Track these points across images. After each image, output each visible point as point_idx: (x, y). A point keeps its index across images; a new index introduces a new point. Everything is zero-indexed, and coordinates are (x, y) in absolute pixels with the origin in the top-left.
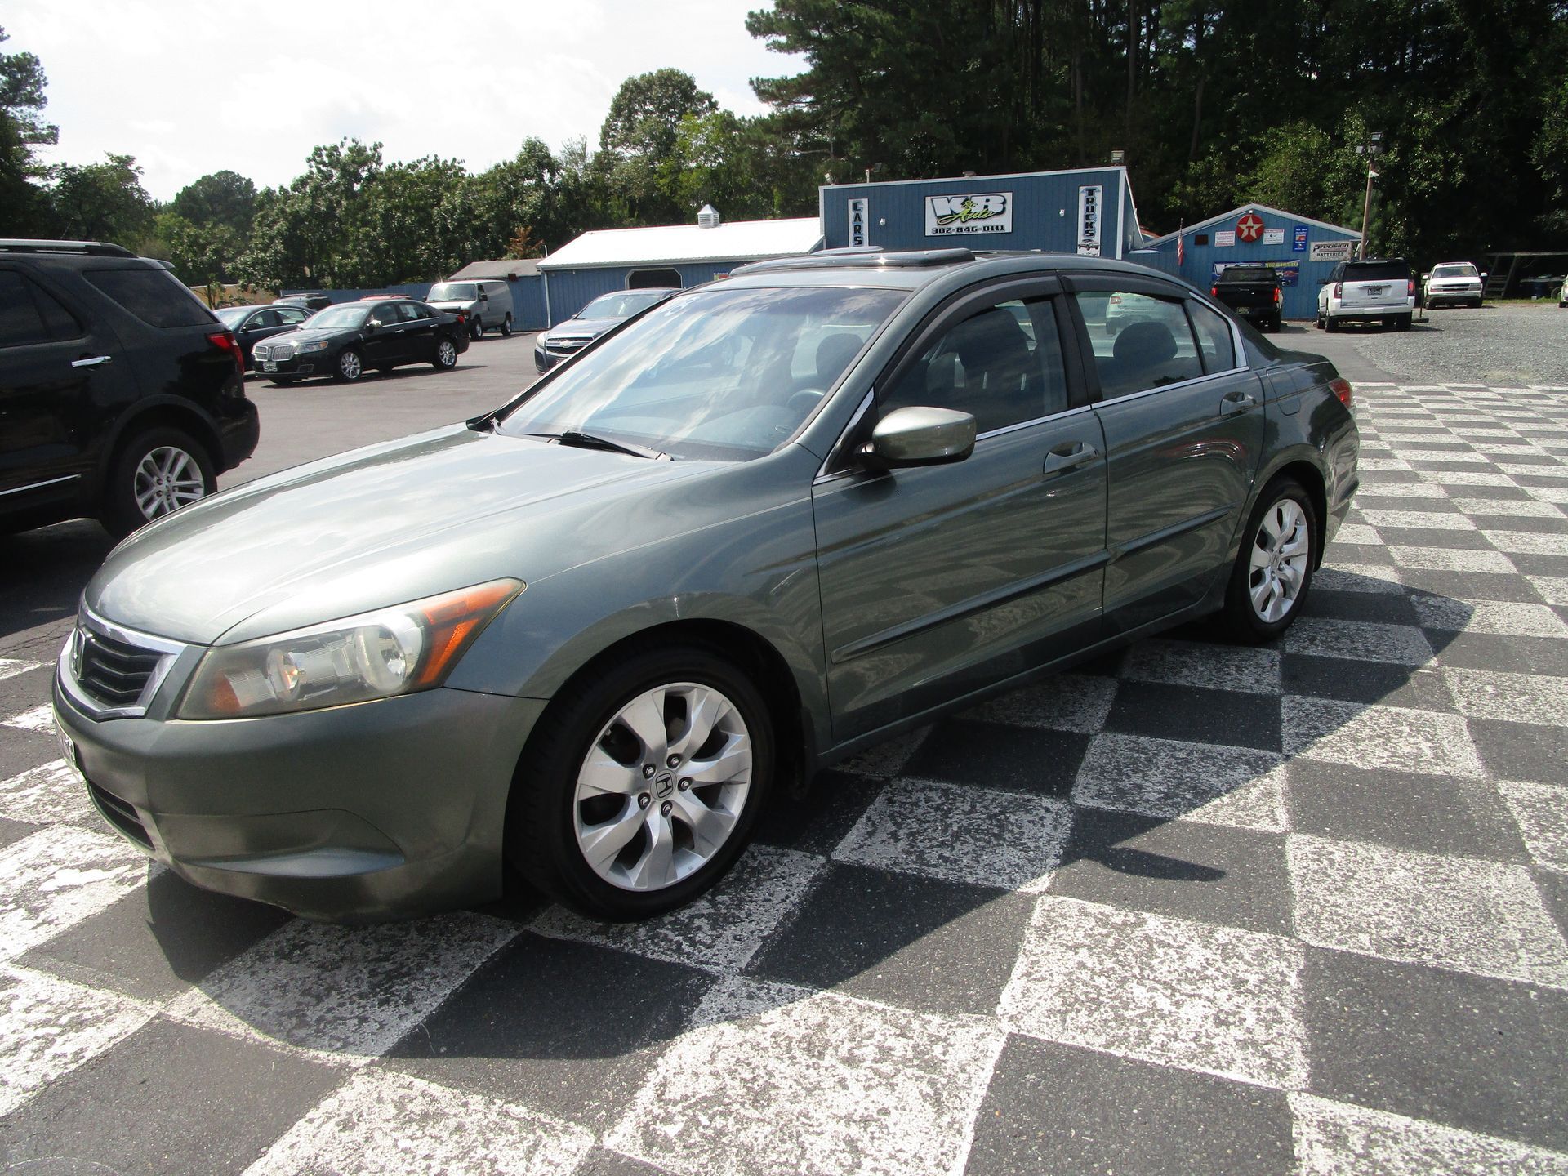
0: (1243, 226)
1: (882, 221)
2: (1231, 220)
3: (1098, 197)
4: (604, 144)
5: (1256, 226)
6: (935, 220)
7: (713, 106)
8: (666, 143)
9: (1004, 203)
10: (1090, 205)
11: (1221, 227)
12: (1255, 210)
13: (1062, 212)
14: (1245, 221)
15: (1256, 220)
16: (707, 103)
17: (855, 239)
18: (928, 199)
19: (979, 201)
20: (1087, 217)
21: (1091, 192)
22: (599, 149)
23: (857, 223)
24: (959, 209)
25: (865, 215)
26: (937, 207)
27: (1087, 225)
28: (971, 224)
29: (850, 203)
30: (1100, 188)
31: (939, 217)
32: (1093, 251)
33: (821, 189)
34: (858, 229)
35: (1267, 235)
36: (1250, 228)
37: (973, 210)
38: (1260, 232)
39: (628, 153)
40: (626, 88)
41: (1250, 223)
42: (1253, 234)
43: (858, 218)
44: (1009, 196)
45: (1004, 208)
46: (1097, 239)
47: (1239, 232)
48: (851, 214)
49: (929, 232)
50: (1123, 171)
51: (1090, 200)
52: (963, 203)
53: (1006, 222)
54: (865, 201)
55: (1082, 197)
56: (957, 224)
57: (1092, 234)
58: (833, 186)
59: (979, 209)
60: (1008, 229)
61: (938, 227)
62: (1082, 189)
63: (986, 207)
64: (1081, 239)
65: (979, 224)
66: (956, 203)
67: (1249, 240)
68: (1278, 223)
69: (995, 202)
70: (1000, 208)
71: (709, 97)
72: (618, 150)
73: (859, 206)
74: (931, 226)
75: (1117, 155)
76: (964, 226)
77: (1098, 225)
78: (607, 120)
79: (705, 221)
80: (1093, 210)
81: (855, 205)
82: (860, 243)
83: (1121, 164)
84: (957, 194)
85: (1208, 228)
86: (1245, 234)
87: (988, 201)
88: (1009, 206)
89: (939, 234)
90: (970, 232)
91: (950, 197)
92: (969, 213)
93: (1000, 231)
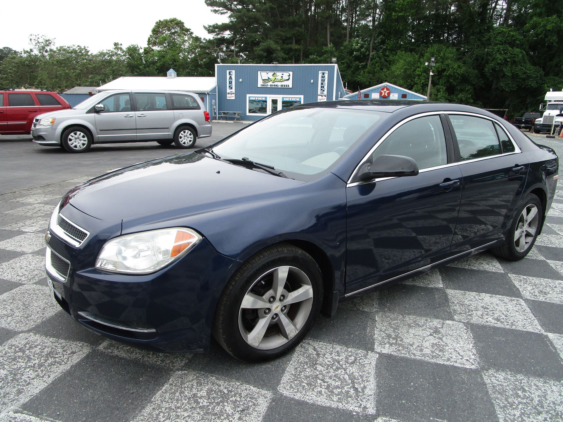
0: (382, 91)
1: (241, 80)
2: (378, 88)
3: (326, 75)
5: (388, 92)
6: (262, 81)
7: (192, 33)
9: (289, 76)
10: (323, 79)
11: (374, 91)
12: (387, 85)
13: (312, 81)
14: (383, 89)
15: (388, 89)
17: (230, 87)
18: (259, 72)
19: (279, 74)
20: (322, 84)
21: (323, 74)
22: (147, 46)
23: (230, 80)
24: (271, 77)
25: (233, 77)
26: (262, 76)
27: (322, 87)
28: (276, 83)
29: (228, 71)
30: (327, 72)
31: (263, 80)
32: (324, 97)
33: (216, 65)
34: (230, 83)
35: (391, 95)
36: (385, 92)
37: (277, 78)
38: (389, 94)
40: (157, 23)
41: (385, 90)
42: (386, 95)
43: (231, 78)
44: (291, 73)
45: (289, 78)
46: (325, 93)
47: (381, 93)
48: (228, 76)
49: (259, 86)
50: (336, 66)
51: (323, 77)
52: (273, 75)
53: (290, 83)
54: (234, 71)
55: (320, 75)
56: (270, 83)
57: (323, 91)
58: (221, 64)
59: (279, 78)
60: (291, 86)
61: (263, 84)
62: (320, 72)
63: (282, 77)
64: (319, 92)
66: (270, 75)
67: (385, 97)
68: (396, 91)
69: (286, 75)
70: (288, 78)
71: (189, 30)
72: (154, 47)
73: (231, 73)
74: (260, 83)
75: (334, 59)
76: (273, 84)
77: (326, 87)
78: (150, 36)
79: (171, 75)
80: (324, 81)
81: (230, 73)
82: (231, 88)
83: (335, 63)
84: (271, 71)
85: (369, 91)
86: (383, 94)
87: (283, 74)
88: (291, 77)
89: (263, 87)
90: (276, 87)
91: (268, 72)
92: (275, 79)
93: (287, 87)
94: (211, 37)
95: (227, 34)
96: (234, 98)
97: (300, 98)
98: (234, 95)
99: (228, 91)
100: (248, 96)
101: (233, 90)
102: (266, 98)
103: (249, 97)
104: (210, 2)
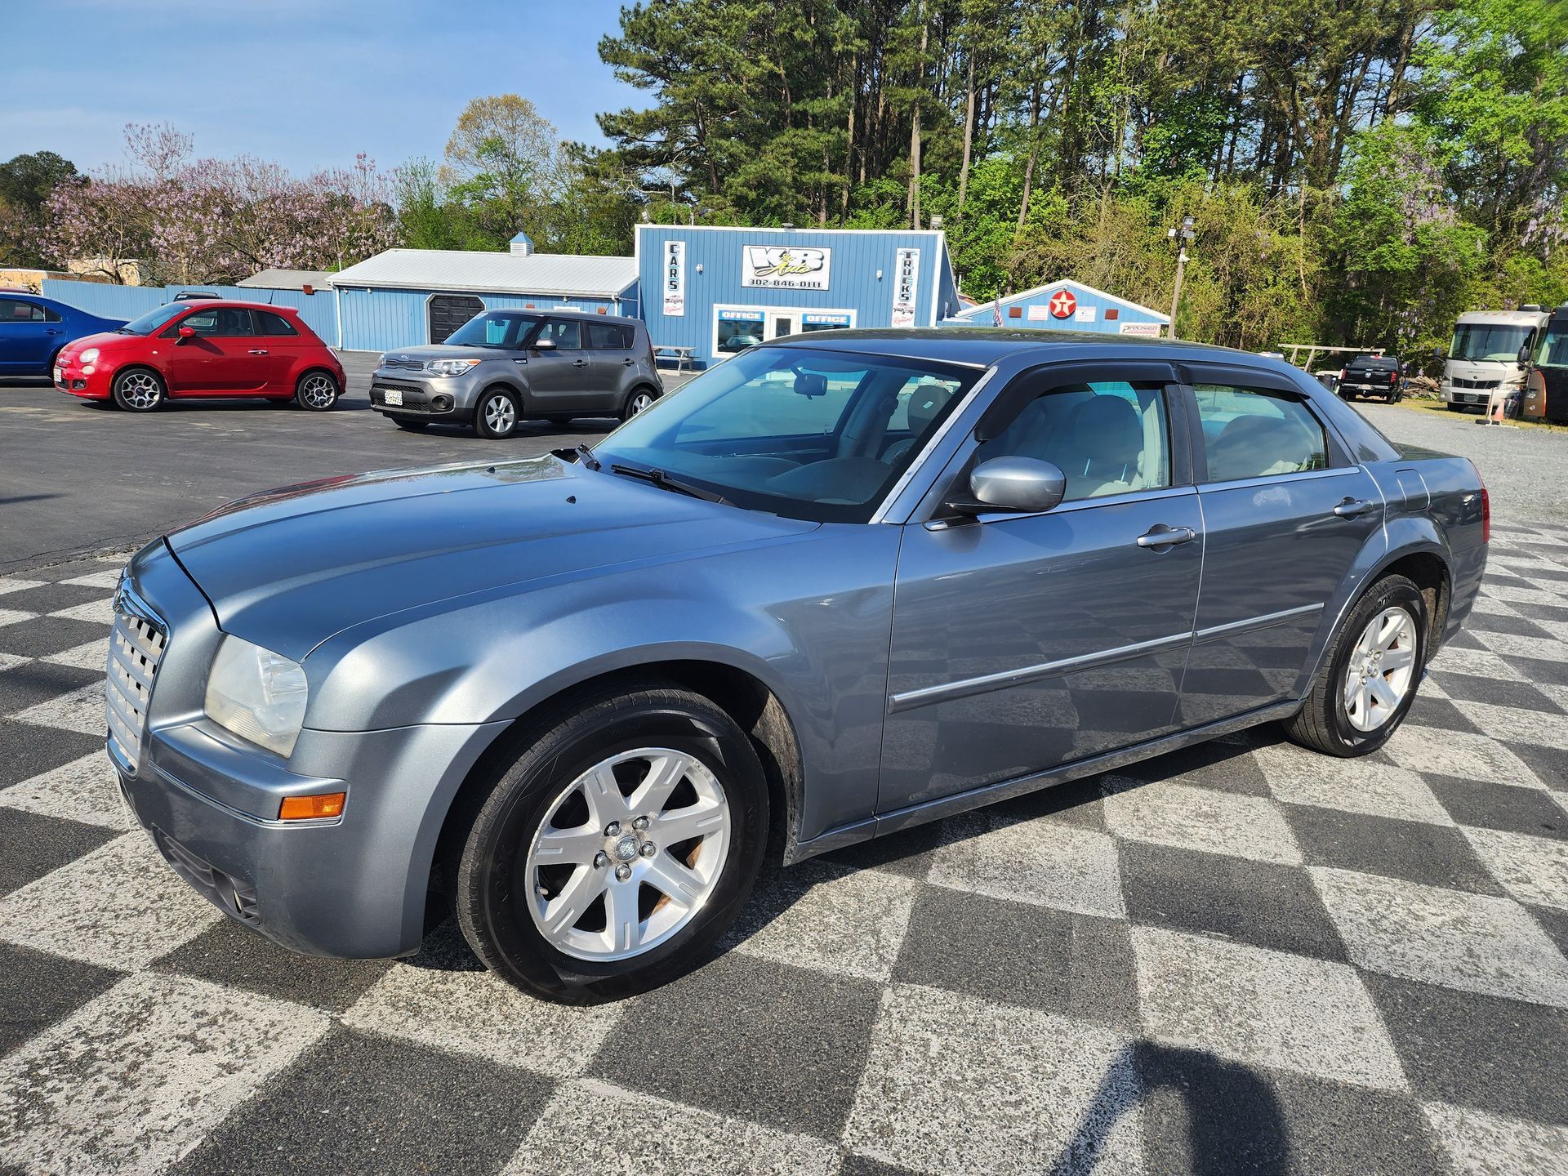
0: (1056, 302)
1: (699, 268)
2: (1045, 294)
3: (915, 260)
4: (449, 157)
5: (1070, 302)
6: (752, 270)
10: (907, 268)
11: (1035, 300)
12: (1068, 286)
13: (879, 273)
14: (1058, 296)
15: (1070, 297)
17: (671, 283)
18: (746, 248)
19: (796, 255)
20: (904, 281)
21: (908, 256)
22: (445, 163)
23: (674, 266)
24: (776, 261)
25: (681, 259)
26: (754, 257)
27: (903, 289)
28: (788, 278)
29: (667, 244)
30: (918, 251)
31: (756, 268)
32: (908, 315)
33: (637, 227)
34: (674, 273)
35: (1078, 312)
37: (791, 264)
38: (1072, 308)
40: (473, 106)
41: (1064, 298)
42: (1066, 310)
43: (674, 261)
44: (827, 252)
45: (822, 265)
46: (912, 303)
47: (1053, 306)
48: (668, 257)
49: (746, 282)
50: (941, 235)
51: (907, 264)
52: (781, 256)
53: (823, 279)
54: (681, 247)
55: (900, 259)
56: (774, 277)
57: (907, 299)
58: (650, 226)
59: (797, 263)
60: (825, 286)
61: (756, 278)
62: (900, 250)
63: (804, 261)
64: (897, 301)
66: (774, 254)
67: (1061, 317)
68: (1090, 301)
69: (813, 257)
70: (818, 265)
73: (676, 249)
74: (748, 276)
75: (937, 219)
76: (781, 279)
77: (913, 290)
78: (454, 133)
79: (518, 249)
80: (909, 274)
81: (672, 248)
82: (676, 287)
83: (940, 228)
85: (1023, 300)
86: (1058, 309)
87: (805, 255)
88: (827, 262)
89: (755, 285)
90: (787, 287)
91: (768, 248)
92: (787, 266)
93: (817, 288)
94: (611, 145)
95: (654, 141)
96: (681, 313)
97: (849, 318)
98: (680, 305)
99: (668, 293)
100: (717, 308)
101: (681, 292)
102: (762, 314)
103: (721, 312)
104: (611, 53)
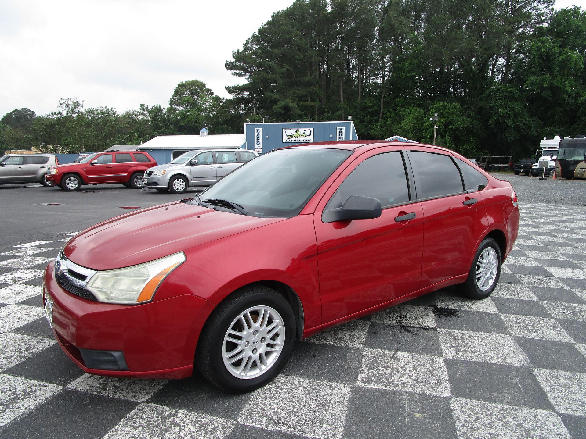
1: (267, 137)
3: (343, 131)
4: (171, 104)
6: (286, 137)
7: (212, 93)
8: (194, 106)
9: (311, 132)
10: (341, 134)
12: (397, 138)
13: (331, 136)
16: (209, 92)
17: (257, 142)
18: (284, 129)
19: (302, 131)
20: (340, 138)
21: (341, 129)
22: (169, 106)
23: (258, 137)
24: (295, 133)
25: (261, 134)
26: (287, 132)
28: (299, 139)
29: (256, 129)
30: (344, 128)
31: (287, 136)
33: (245, 124)
34: (258, 139)
37: (300, 134)
39: (180, 108)
40: (180, 85)
43: (258, 135)
44: (312, 130)
45: (311, 134)
48: (256, 134)
49: (284, 141)
50: (352, 122)
51: (341, 132)
52: (296, 131)
53: (311, 139)
54: (261, 129)
55: (338, 131)
56: (294, 139)
58: (250, 123)
59: (302, 134)
60: (312, 141)
61: (287, 139)
62: (338, 128)
63: (304, 133)
65: (302, 139)
66: (294, 131)
69: (307, 132)
70: (309, 134)
71: (210, 90)
72: (176, 107)
73: (259, 131)
74: (285, 139)
75: (350, 117)
76: (297, 139)
78: (173, 96)
79: (203, 134)
80: (341, 136)
81: (257, 130)
82: (259, 144)
83: (351, 120)
84: (294, 128)
87: (305, 131)
88: (312, 133)
89: (287, 142)
90: (299, 142)
91: (291, 129)
92: (298, 135)
93: (309, 142)
94: (231, 97)
95: (246, 94)
96: (261, 152)
98: (261, 150)
99: (256, 146)
101: (261, 146)
104: (230, 66)
